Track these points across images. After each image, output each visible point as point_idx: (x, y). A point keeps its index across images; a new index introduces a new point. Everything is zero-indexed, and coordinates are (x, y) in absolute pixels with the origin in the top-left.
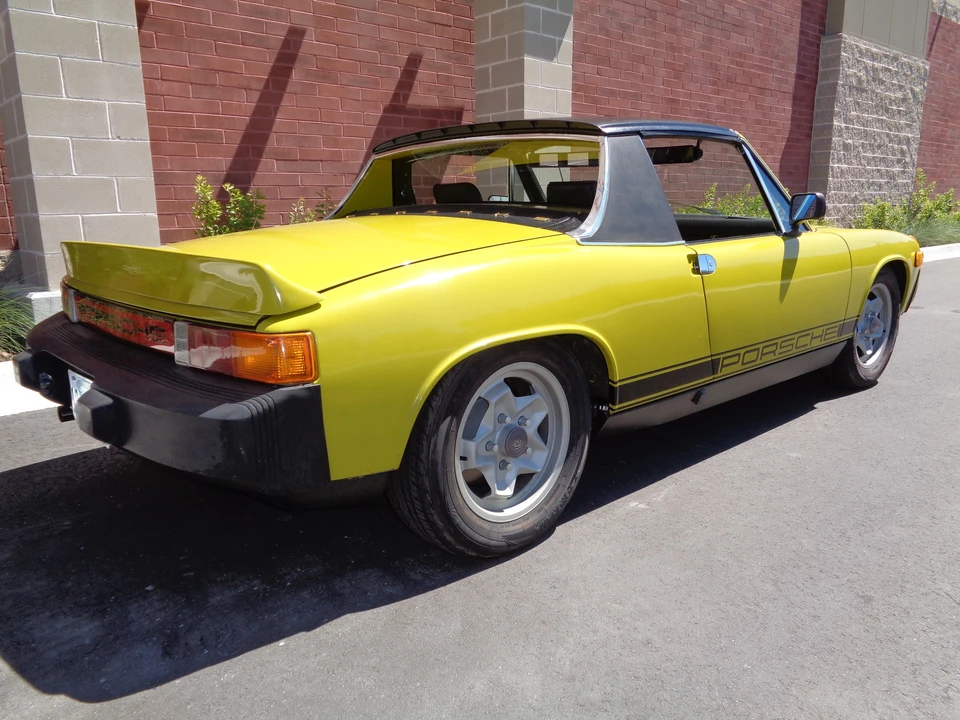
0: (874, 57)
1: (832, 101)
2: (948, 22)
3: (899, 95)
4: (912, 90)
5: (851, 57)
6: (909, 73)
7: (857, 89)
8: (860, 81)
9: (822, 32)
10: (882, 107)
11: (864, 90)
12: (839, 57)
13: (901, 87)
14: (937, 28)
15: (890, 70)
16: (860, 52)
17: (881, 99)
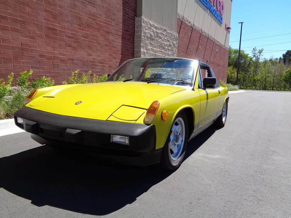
0: (156, 28)
1: (140, 41)
2: (185, 23)
3: (168, 43)
4: (172, 42)
5: (146, 26)
6: (171, 36)
7: (150, 39)
8: (151, 35)
9: (136, 15)
10: (161, 47)
11: (153, 39)
12: (141, 25)
13: (168, 41)
14: (181, 24)
15: (163, 34)
16: (150, 25)
17: (161, 44)
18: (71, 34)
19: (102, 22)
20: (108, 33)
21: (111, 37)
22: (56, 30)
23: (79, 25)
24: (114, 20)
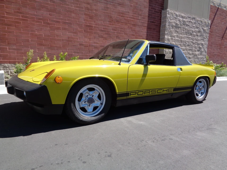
0: (183, 17)
1: (165, 30)
2: (222, 10)
3: (197, 30)
4: (203, 29)
5: (172, 16)
6: (201, 23)
7: (176, 27)
8: (176, 24)
10: (188, 33)
11: (179, 28)
12: (166, 16)
13: (197, 28)
14: (217, 11)
15: (191, 22)
16: (176, 15)
17: (188, 31)
18: (103, 28)
19: (129, 17)
20: (134, 25)
21: (137, 29)
22: (92, 26)
23: (110, 22)
24: (141, 15)
